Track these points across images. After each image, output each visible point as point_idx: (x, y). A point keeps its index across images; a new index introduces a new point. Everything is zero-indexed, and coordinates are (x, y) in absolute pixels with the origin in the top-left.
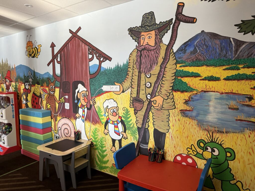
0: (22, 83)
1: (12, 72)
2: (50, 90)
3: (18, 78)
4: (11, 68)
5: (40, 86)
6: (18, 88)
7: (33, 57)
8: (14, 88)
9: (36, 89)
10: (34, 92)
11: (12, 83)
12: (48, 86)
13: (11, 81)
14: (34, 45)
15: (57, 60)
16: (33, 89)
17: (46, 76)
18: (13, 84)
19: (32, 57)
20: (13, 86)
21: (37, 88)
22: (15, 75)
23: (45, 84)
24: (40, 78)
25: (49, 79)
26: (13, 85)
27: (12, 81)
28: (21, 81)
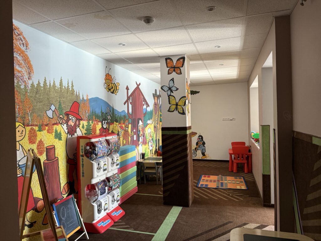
0: (99, 122)
1: (81, 105)
2: (125, 127)
3: (93, 114)
4: (82, 99)
5: (118, 123)
6: (91, 128)
7: (113, 93)
8: (85, 129)
9: (114, 127)
10: (112, 130)
11: (81, 122)
12: (124, 123)
13: (79, 119)
14: (113, 80)
15: (130, 101)
16: (111, 127)
17: (123, 114)
18: (84, 123)
19: (111, 93)
20: (83, 127)
21: (115, 125)
22: (88, 110)
23: (122, 122)
24: (118, 116)
25: (125, 116)
26: (83, 125)
27: (82, 120)
28: (97, 119)
